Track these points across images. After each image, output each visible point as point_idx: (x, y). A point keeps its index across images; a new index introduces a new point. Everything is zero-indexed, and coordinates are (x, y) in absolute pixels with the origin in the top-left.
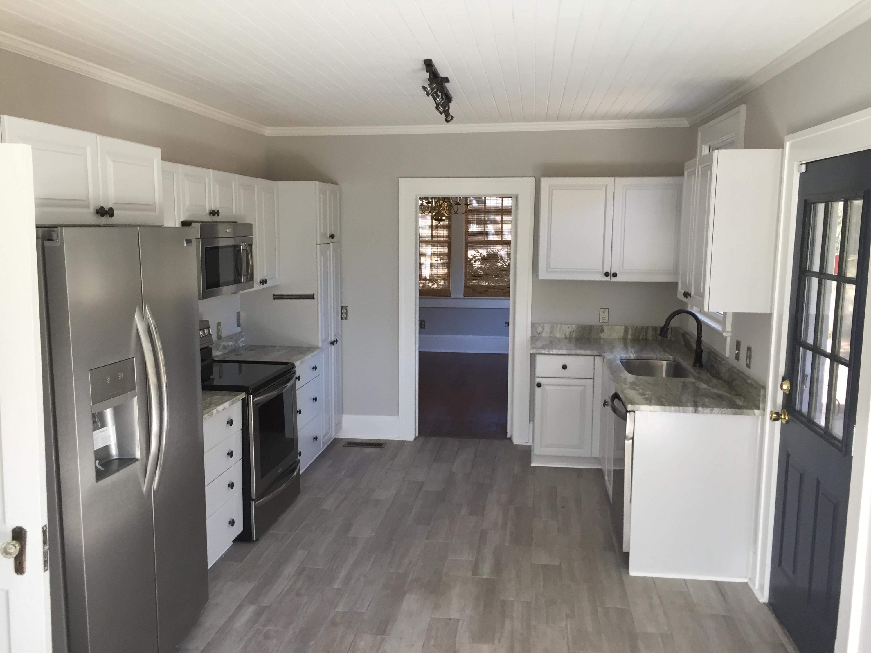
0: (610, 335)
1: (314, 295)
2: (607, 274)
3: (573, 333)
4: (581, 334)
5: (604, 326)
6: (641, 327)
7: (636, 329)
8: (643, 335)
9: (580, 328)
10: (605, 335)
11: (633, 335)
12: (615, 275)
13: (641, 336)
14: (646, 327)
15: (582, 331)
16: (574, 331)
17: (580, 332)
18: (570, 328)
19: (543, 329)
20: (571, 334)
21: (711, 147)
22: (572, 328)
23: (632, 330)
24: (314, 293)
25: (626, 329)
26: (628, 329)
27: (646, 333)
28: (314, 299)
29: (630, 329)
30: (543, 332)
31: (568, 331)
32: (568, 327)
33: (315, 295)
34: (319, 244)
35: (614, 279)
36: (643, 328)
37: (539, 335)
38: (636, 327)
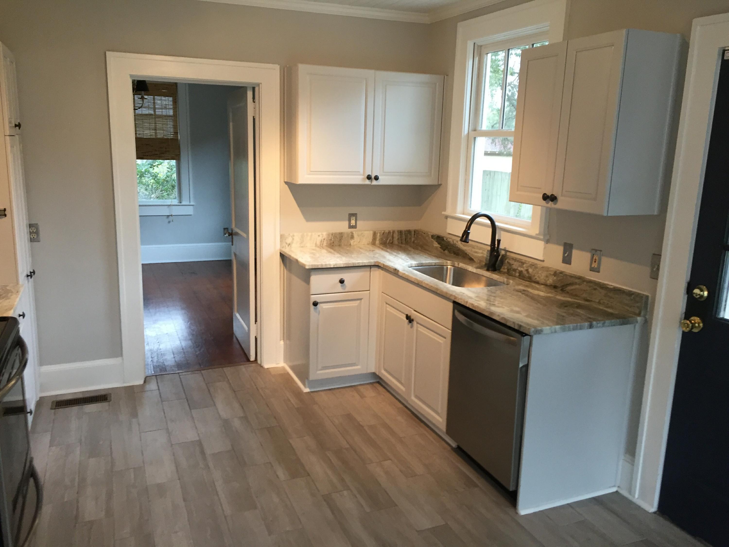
0: (360, 241)
1: (5, 210)
2: (369, 177)
3: (324, 242)
4: (332, 242)
5: (354, 232)
6: (388, 231)
7: (383, 233)
8: (390, 240)
9: (331, 236)
10: (354, 242)
11: (381, 239)
12: (376, 178)
13: (388, 241)
14: (392, 231)
15: (333, 239)
16: (324, 239)
17: (331, 240)
18: (321, 236)
19: (293, 239)
20: (322, 243)
21: (475, 44)
22: (323, 237)
23: (380, 235)
24: (5, 208)
25: (375, 234)
26: (376, 234)
27: (393, 237)
28: (5, 215)
29: (379, 234)
30: (292, 242)
31: (319, 239)
32: (319, 236)
33: (7, 210)
34: (8, 136)
35: (375, 183)
36: (389, 232)
37: (288, 246)
38: (383, 231)
